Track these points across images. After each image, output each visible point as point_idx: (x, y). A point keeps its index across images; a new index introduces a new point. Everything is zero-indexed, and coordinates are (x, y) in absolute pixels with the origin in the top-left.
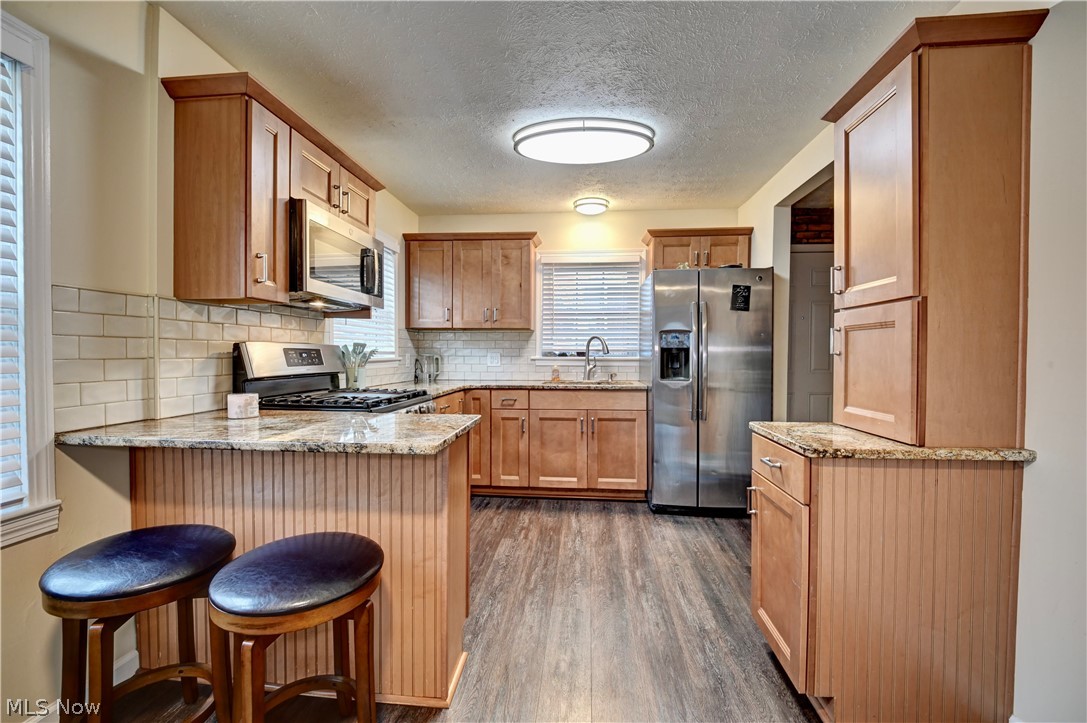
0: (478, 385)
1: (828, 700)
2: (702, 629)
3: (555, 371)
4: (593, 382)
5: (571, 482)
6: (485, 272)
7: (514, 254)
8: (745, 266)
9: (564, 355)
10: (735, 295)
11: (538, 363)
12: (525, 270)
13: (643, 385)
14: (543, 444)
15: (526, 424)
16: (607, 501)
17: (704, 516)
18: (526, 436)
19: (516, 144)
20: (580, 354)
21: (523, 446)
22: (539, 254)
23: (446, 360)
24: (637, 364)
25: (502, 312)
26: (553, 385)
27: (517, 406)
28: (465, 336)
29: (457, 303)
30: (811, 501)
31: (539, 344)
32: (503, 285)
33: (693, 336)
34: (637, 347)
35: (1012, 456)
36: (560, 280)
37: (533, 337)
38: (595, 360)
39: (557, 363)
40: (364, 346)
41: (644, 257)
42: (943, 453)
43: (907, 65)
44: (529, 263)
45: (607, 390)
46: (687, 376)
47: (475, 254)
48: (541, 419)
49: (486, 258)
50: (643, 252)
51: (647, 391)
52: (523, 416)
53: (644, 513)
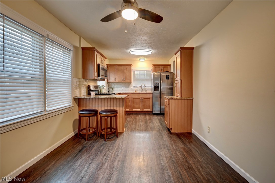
0: (122, 93)
1: (171, 129)
2: (158, 126)
3: (136, 90)
4: (143, 92)
5: (139, 110)
6: (122, 71)
7: (128, 68)
8: (169, 72)
9: (137, 87)
10: (166, 77)
11: (132, 89)
12: (130, 71)
13: (152, 92)
14: (134, 103)
15: (131, 100)
16: (145, 113)
17: (161, 115)
18: (131, 102)
19: (130, 52)
20: (140, 87)
21: (130, 104)
22: (133, 68)
23: (114, 88)
24: (151, 89)
25: (126, 79)
26: (135, 93)
27: (129, 96)
28: (118, 83)
29: (117, 77)
30: (169, 104)
31: (133, 85)
32: (126, 74)
33: (160, 84)
34: (151, 86)
35: (191, 98)
36: (136, 73)
37: (131, 84)
38: (143, 88)
39: (136, 89)
40: (103, 85)
41: (152, 69)
42: (183, 98)
43: (180, 52)
44: (131, 70)
45: (145, 93)
46: (159, 91)
47: (120, 68)
48: (133, 99)
49: (123, 69)
50: (152, 68)
51: (152, 93)
52: (130, 98)
53: (152, 115)
